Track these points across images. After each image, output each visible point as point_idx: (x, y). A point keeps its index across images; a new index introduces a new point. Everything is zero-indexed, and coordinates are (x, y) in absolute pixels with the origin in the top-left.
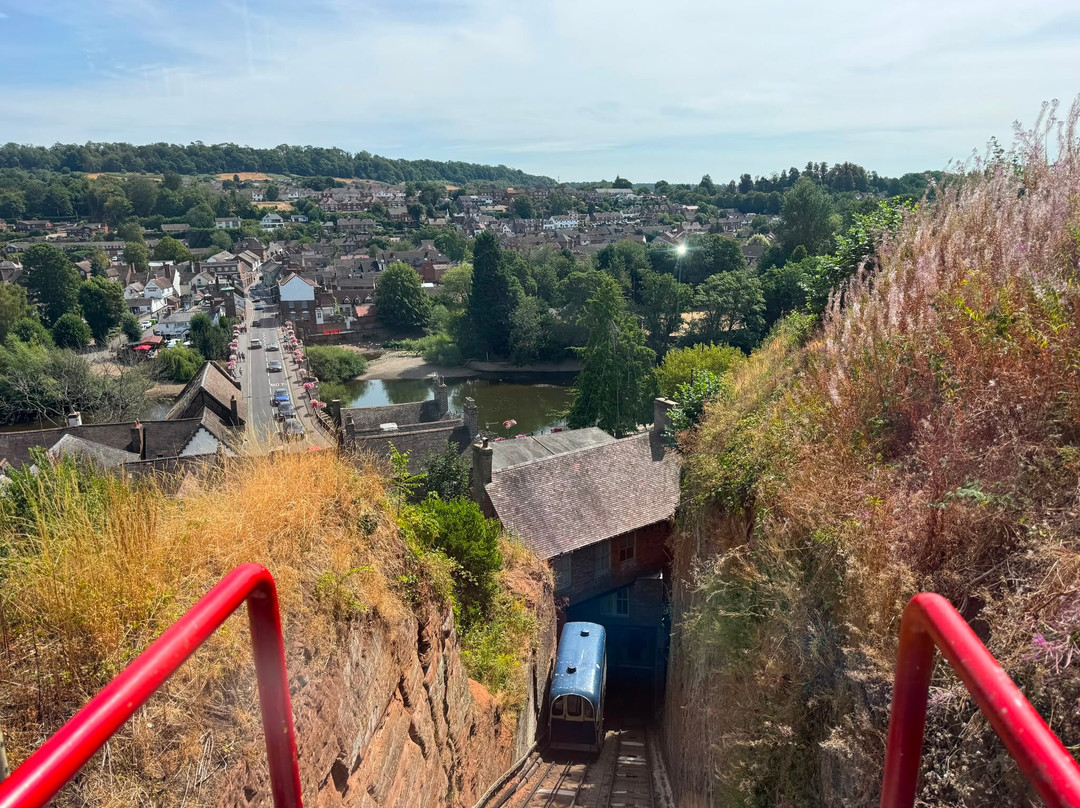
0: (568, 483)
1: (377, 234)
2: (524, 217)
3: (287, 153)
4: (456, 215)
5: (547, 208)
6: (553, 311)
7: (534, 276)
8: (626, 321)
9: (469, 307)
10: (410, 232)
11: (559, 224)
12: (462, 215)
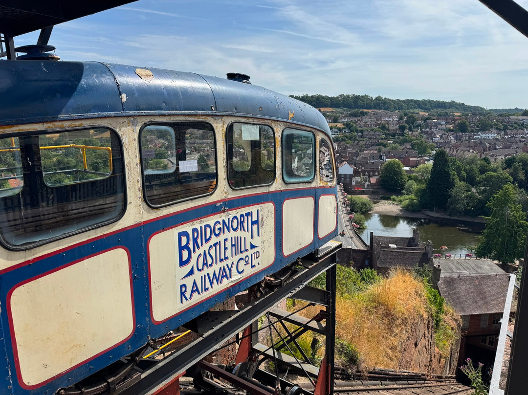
0: (473, 288)
1: (382, 139)
2: (462, 132)
3: (343, 98)
4: (424, 130)
5: (478, 127)
6: (473, 189)
7: (465, 170)
8: (515, 208)
9: (427, 184)
10: (399, 138)
11: (483, 136)
12: (427, 130)
